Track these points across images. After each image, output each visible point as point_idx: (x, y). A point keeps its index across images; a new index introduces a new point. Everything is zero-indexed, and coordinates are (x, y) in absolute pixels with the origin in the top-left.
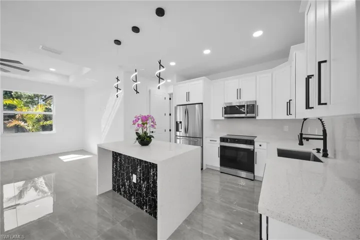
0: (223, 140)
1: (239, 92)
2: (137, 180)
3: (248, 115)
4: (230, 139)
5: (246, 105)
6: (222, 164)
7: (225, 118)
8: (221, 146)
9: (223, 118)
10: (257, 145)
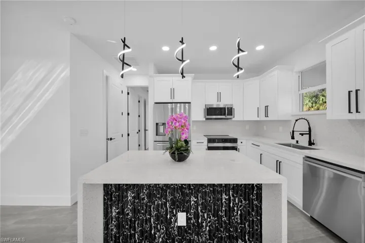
0: (210, 140)
1: (219, 95)
3: (228, 117)
4: (218, 139)
5: (226, 107)
7: (207, 119)
8: (208, 147)
9: (204, 119)
10: (239, 142)
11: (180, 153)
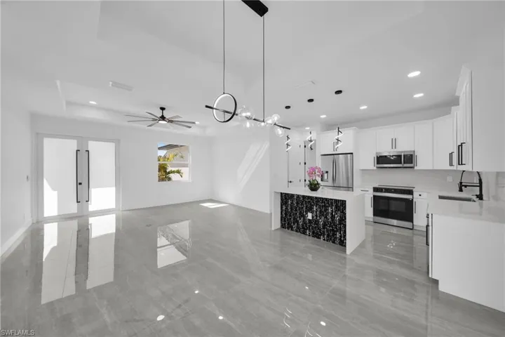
0: (376, 190)
1: (394, 142)
2: (313, 217)
3: (405, 165)
4: (385, 189)
5: (403, 154)
6: (375, 214)
7: (378, 168)
8: (374, 196)
9: (375, 168)
10: (416, 194)
11: (314, 187)
